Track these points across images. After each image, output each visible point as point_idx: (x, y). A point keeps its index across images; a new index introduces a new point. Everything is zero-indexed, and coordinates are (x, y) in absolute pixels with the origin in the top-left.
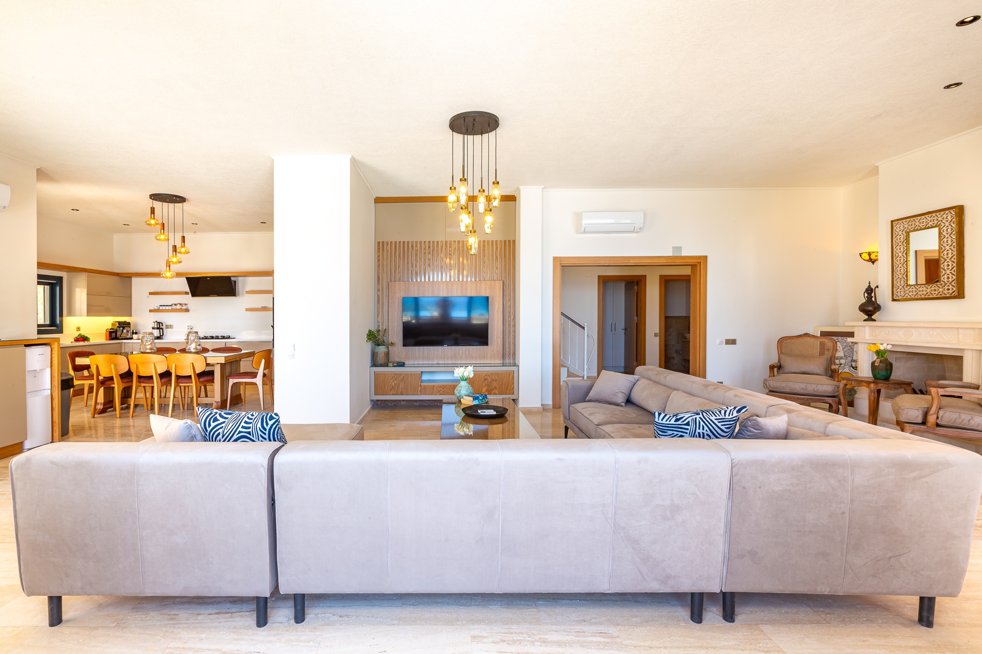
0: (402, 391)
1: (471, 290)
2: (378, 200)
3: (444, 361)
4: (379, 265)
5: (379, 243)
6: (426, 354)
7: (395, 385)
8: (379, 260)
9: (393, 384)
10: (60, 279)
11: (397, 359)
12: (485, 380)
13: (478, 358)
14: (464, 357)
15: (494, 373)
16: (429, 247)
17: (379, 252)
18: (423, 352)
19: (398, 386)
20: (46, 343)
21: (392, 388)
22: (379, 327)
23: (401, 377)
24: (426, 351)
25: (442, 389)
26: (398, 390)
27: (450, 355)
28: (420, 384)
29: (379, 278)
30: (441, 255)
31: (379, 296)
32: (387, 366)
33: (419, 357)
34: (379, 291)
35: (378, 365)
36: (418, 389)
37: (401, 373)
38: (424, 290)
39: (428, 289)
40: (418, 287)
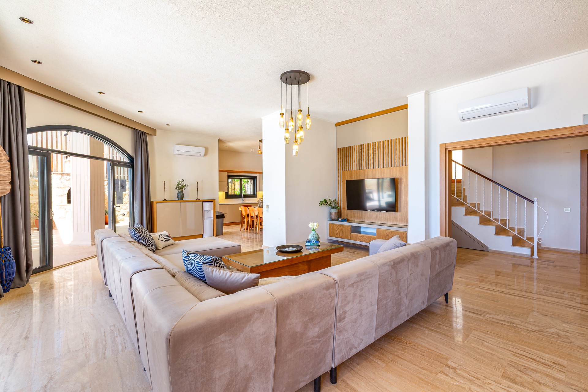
0: (341, 236)
1: (387, 174)
2: (337, 125)
3: (365, 220)
4: (338, 162)
5: (338, 149)
6: (361, 215)
7: (338, 232)
8: (338, 159)
10: (256, 177)
11: (346, 217)
12: (387, 236)
13: (391, 221)
14: (382, 219)
15: (393, 232)
16: (363, 148)
17: (338, 154)
18: (359, 214)
19: (340, 233)
20: (211, 201)
21: (337, 234)
22: (338, 198)
23: (341, 227)
24: (361, 213)
25: (362, 238)
26: (339, 235)
27: (374, 216)
28: (350, 233)
29: (338, 169)
30: (370, 152)
31: (338, 180)
32: (337, 220)
33: (357, 217)
34: (338, 177)
35: (332, 220)
36: (349, 236)
37: (341, 225)
38: (360, 176)
39: (362, 175)
40: (357, 173)
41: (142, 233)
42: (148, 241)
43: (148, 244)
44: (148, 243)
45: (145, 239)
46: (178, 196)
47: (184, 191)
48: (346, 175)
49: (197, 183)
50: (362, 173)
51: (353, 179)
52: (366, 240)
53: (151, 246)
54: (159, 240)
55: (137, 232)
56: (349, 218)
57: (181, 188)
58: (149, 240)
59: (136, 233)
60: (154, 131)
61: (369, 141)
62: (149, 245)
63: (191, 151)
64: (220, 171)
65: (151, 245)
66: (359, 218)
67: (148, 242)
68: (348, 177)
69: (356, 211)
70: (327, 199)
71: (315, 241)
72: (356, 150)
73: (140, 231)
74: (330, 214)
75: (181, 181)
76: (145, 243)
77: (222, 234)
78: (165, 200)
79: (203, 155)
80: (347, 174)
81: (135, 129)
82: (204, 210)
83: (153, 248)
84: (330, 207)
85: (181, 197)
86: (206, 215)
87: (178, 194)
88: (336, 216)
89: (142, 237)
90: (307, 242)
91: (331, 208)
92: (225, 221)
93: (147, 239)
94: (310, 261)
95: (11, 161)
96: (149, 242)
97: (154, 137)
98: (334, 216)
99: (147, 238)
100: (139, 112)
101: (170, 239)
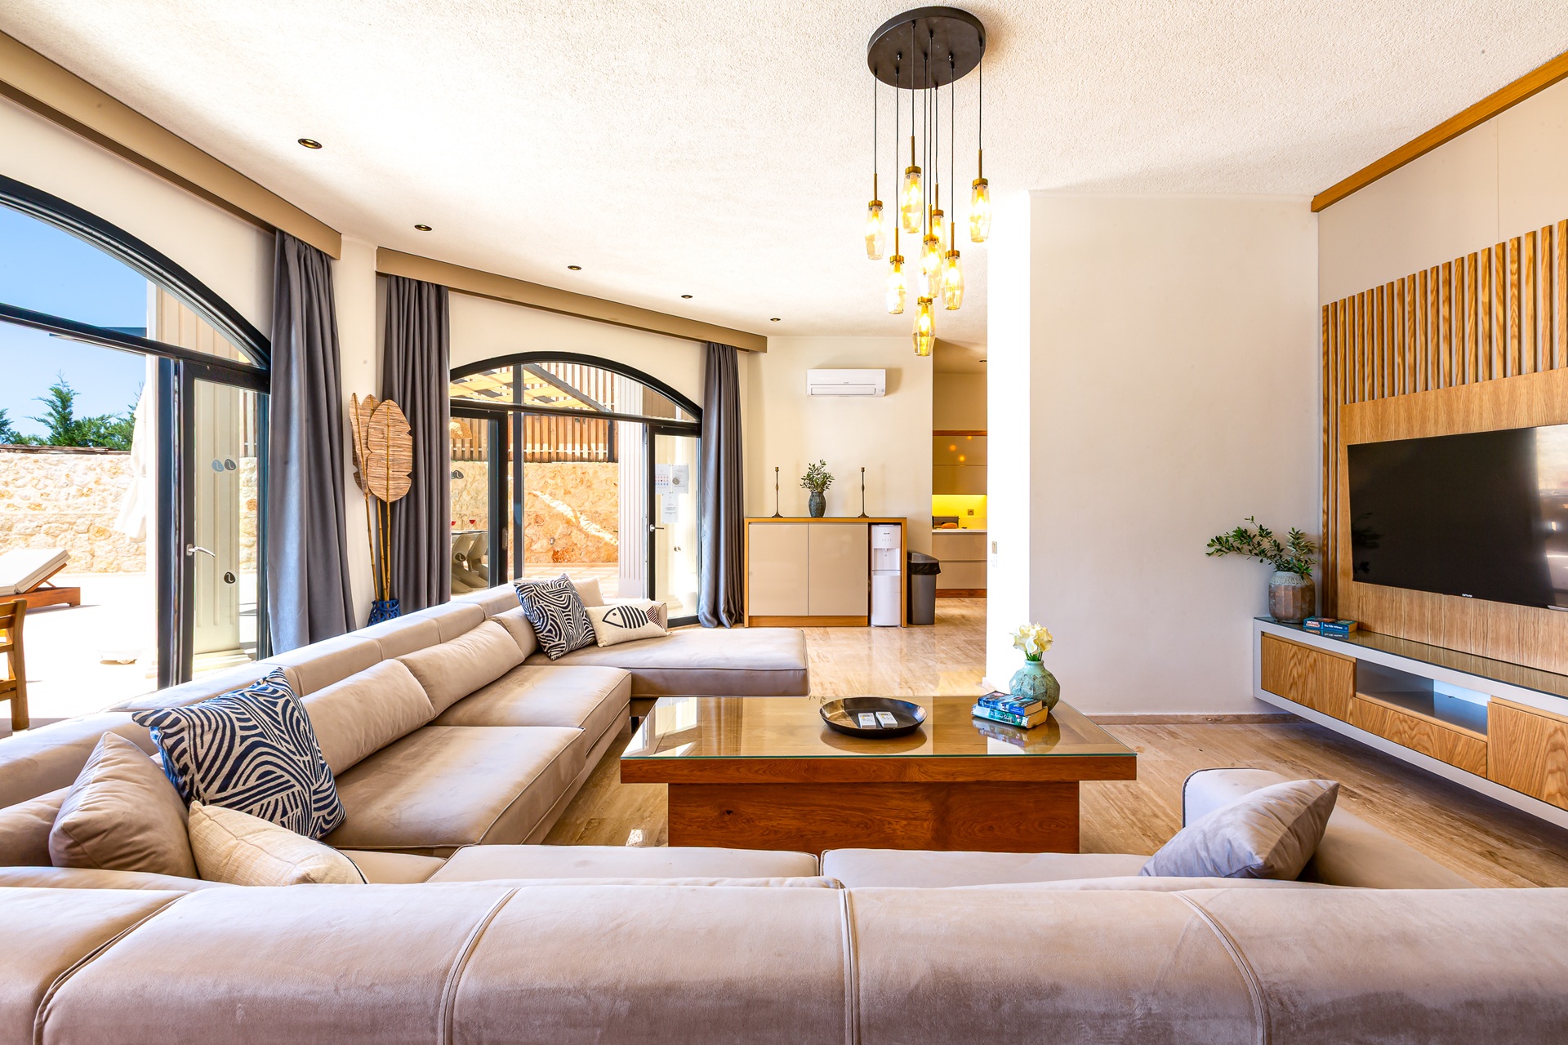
0: (1311, 699)
3: (1449, 642)
4: (1326, 366)
5: (1326, 309)
6: (1428, 614)
7: (1299, 677)
8: (1326, 353)
9: (1295, 673)
17: (1327, 331)
18: (1422, 606)
19: (1305, 683)
20: (896, 523)
21: (1294, 684)
22: (1326, 525)
23: (1311, 660)
24: (1428, 604)
25: (1406, 728)
26: (1303, 693)
27: (1503, 630)
28: (1351, 691)
29: (1327, 400)
30: (1483, 297)
31: (1326, 447)
32: (1300, 625)
33: (1410, 619)
34: (1326, 431)
35: (1279, 620)
36: (1346, 706)
37: (1311, 649)
38: (1424, 420)
39: (1437, 414)
40: (1409, 411)
41: (536, 598)
42: (550, 621)
43: (547, 629)
44: (549, 627)
45: (543, 617)
46: (810, 506)
47: (825, 493)
48: (1357, 419)
49: (863, 470)
50: (1437, 407)
51: (1391, 436)
52: (1428, 745)
53: (556, 635)
54: (604, 620)
55: (523, 596)
56: (1369, 621)
57: (818, 483)
58: (551, 619)
59: (523, 599)
60: (757, 343)
61: (1480, 237)
62: (550, 631)
63: (847, 384)
64: (936, 433)
65: (554, 633)
66: (1421, 628)
67: (549, 624)
68: (1367, 431)
69: (1405, 592)
70: (1253, 529)
71: (1012, 706)
72: (1407, 299)
73: (532, 594)
74: (1272, 593)
75: (818, 465)
76: (542, 625)
77: (931, 620)
78: (777, 515)
79: (883, 391)
80: (1362, 417)
81: (705, 342)
82: (874, 546)
83: (560, 640)
84: (1268, 566)
85: (819, 509)
86: (879, 562)
87: (811, 500)
88: (1295, 607)
89: (535, 608)
90: (982, 703)
91: (1274, 565)
92: (941, 582)
93: (547, 615)
94: (949, 788)
95: (413, 433)
96: (551, 625)
97: (762, 356)
98: (1287, 608)
99: (549, 613)
100: (683, 297)
101: (647, 622)
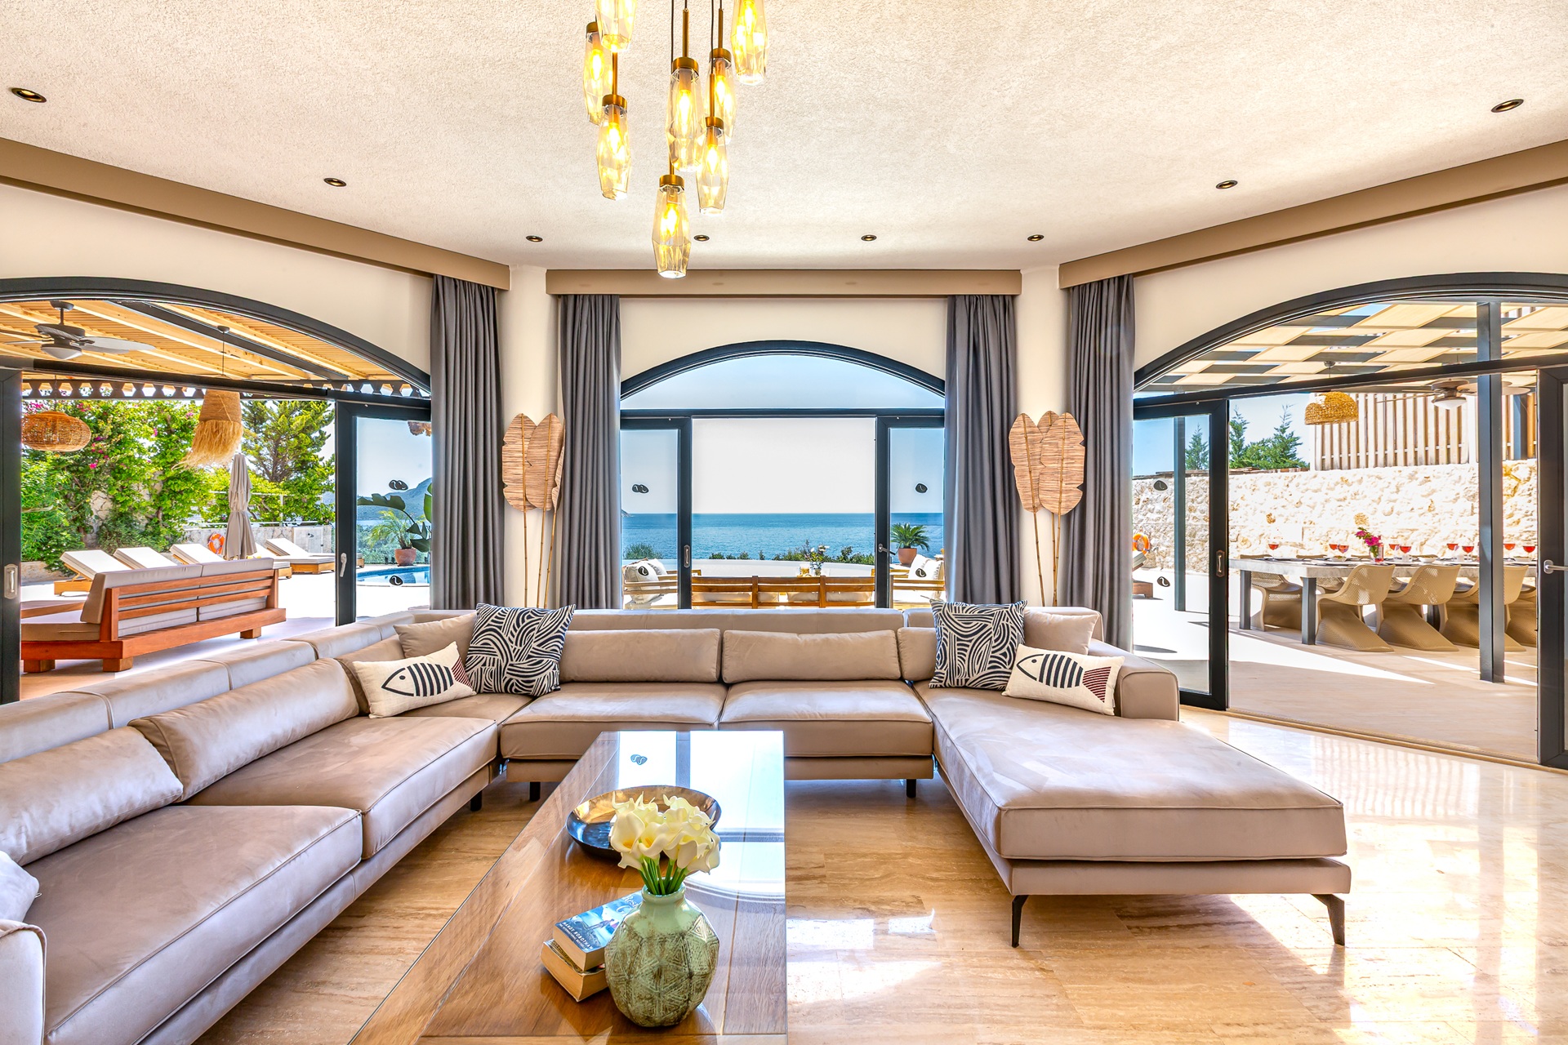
95: (1085, 443)
101: (1077, 684)
